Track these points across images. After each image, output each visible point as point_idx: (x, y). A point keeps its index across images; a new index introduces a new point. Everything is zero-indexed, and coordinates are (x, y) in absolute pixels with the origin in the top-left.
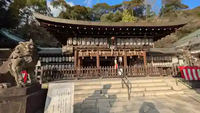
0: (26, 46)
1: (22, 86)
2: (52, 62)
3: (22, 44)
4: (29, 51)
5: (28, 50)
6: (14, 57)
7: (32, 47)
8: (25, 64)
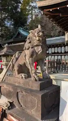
0: (36, 34)
1: (36, 80)
2: (55, 53)
3: (32, 32)
4: (39, 40)
5: (37, 38)
6: (27, 48)
7: (41, 34)
8: (36, 56)
